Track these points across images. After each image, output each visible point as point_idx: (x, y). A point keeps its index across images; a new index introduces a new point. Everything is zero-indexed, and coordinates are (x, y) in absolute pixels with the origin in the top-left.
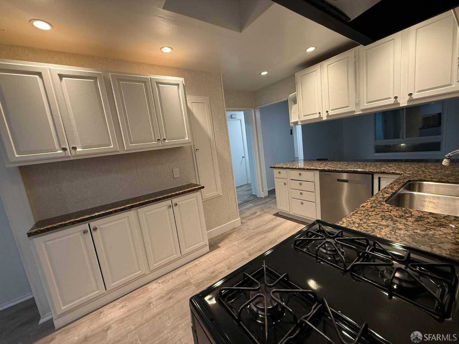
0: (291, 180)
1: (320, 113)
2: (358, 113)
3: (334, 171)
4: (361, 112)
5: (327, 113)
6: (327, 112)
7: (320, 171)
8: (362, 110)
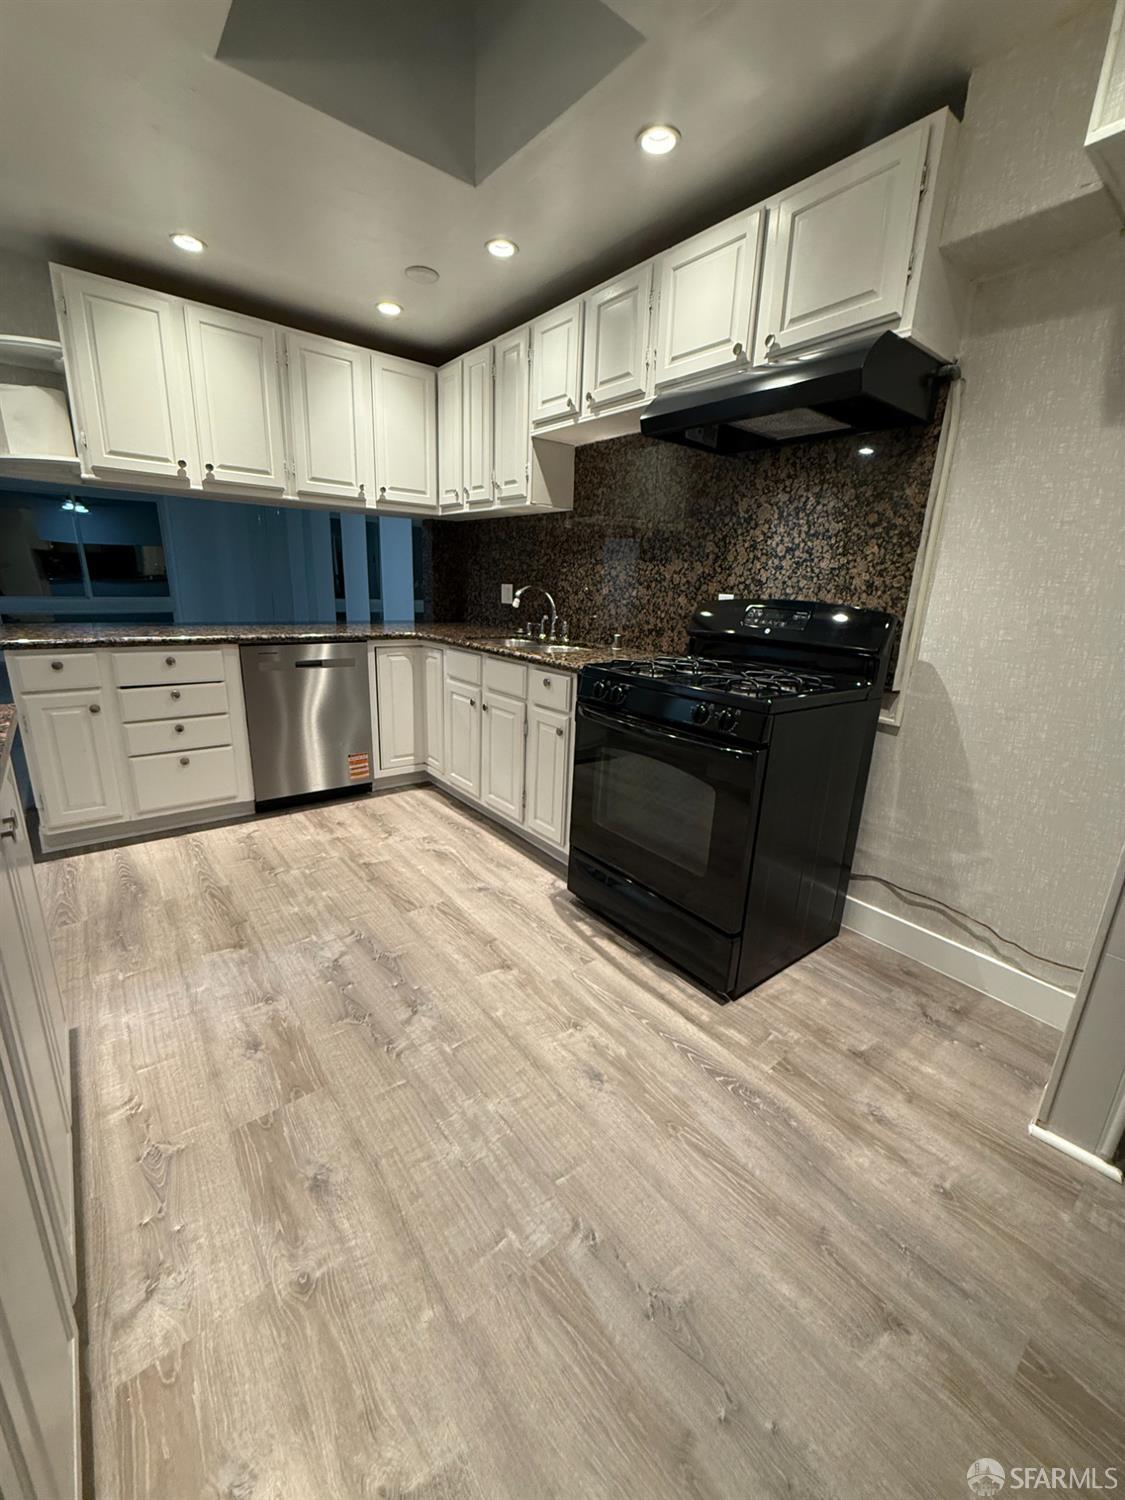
0: (123, 688)
1: (182, 463)
2: (290, 497)
3: (289, 641)
4: (297, 498)
5: (207, 471)
6: (210, 467)
7: (240, 645)
8: (300, 493)
